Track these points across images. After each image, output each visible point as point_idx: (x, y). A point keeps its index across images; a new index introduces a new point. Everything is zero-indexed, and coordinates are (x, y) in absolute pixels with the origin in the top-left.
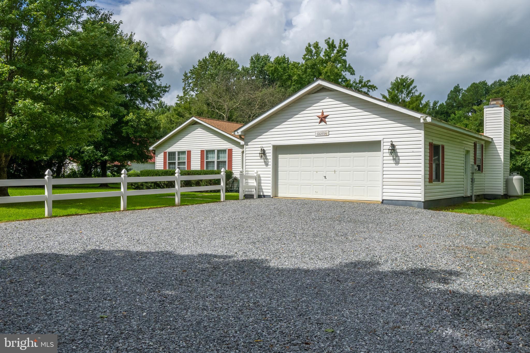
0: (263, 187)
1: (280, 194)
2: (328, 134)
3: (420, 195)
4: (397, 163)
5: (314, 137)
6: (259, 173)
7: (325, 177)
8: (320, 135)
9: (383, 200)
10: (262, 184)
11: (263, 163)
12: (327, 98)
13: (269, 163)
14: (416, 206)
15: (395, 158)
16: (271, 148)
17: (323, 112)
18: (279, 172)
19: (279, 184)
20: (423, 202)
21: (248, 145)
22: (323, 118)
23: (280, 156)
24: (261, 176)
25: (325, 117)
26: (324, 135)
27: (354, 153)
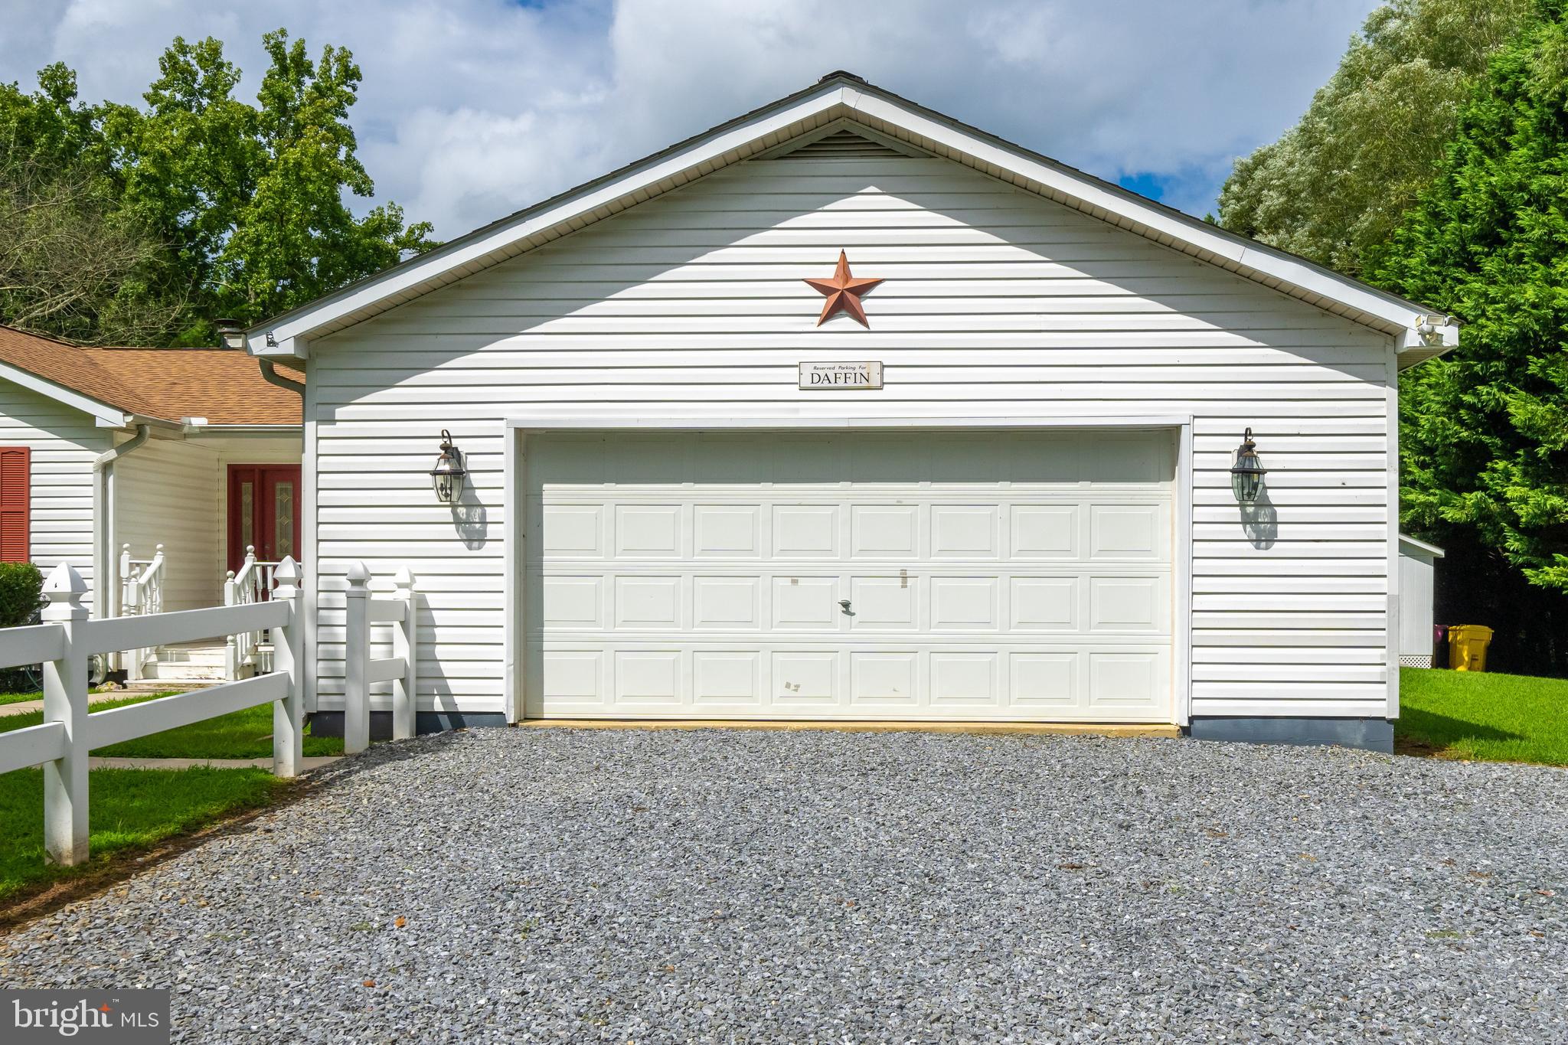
0: (447, 669)
1: (556, 705)
2: (875, 381)
3: (1380, 690)
4: (1264, 535)
5: (793, 392)
6: (421, 584)
7: (846, 605)
8: (824, 382)
9: (1192, 719)
10: (440, 652)
11: (451, 531)
12: (872, 189)
13: (490, 527)
14: (1359, 741)
15: (1256, 514)
16: (507, 445)
17: (844, 264)
18: (547, 582)
19: (546, 646)
20: (1391, 721)
21: (333, 421)
22: (849, 295)
23: (551, 491)
24: (433, 600)
25: (863, 289)
26: (850, 383)
27: (1015, 485)
